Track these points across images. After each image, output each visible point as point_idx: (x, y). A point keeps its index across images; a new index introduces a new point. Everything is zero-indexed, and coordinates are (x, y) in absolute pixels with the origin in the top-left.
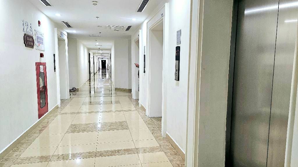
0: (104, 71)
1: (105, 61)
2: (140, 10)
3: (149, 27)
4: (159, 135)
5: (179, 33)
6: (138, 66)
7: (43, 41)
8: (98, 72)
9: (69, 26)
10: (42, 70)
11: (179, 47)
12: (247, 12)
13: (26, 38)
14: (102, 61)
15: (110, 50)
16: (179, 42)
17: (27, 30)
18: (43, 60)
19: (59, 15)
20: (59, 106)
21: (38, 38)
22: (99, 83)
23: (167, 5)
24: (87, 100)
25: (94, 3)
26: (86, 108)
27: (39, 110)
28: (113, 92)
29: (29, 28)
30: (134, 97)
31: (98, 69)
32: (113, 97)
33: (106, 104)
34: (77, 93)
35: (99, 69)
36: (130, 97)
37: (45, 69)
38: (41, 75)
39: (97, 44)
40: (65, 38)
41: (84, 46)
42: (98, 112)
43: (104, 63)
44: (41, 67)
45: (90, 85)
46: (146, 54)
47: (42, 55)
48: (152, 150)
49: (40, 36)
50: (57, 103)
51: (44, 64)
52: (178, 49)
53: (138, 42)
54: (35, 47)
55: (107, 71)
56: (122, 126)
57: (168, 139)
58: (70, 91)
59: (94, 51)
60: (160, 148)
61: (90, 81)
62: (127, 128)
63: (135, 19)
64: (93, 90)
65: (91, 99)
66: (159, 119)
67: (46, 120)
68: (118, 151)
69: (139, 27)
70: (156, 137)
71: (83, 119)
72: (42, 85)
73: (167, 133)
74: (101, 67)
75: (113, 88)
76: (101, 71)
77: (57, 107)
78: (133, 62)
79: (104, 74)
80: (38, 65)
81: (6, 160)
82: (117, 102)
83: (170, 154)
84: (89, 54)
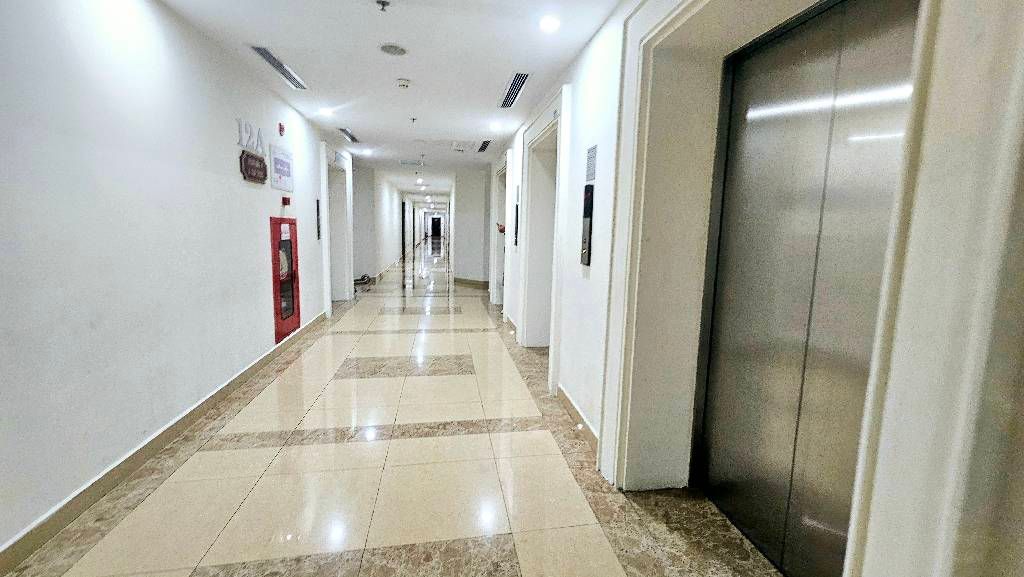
0: (436, 241)
1: (439, 219)
2: (507, 102)
3: (527, 143)
4: (542, 389)
5: (592, 153)
6: (502, 231)
7: (289, 168)
8: (423, 244)
9: (354, 139)
10: (285, 236)
11: (592, 187)
12: (753, 114)
13: (246, 160)
14: (433, 219)
15: (448, 195)
16: (591, 174)
17: (250, 143)
18: (289, 212)
19: (327, 113)
20: (329, 315)
21: (277, 161)
22: (424, 267)
23: (566, 89)
24: (397, 303)
25: (402, 82)
26: (392, 321)
27: (277, 324)
28: (452, 287)
29: (255, 139)
30: (494, 299)
31: (423, 237)
32: (452, 299)
33: (437, 313)
34: (372, 287)
35: (426, 236)
36: (486, 299)
37: (294, 233)
38: (284, 247)
39: (420, 181)
40: (348, 165)
41: (392, 185)
42: (419, 331)
43: (436, 224)
44: (285, 227)
45: (404, 271)
46: (519, 203)
47: (286, 201)
48: (525, 425)
49: (281, 157)
50: (322, 309)
51: (292, 223)
52: (589, 191)
53: (503, 177)
54: (268, 181)
55: (442, 241)
56: (462, 365)
57: (561, 400)
58: (357, 283)
59: (417, 198)
60: (543, 422)
61: (404, 262)
62: (470, 370)
63: (498, 124)
64: (411, 281)
65: (404, 301)
66: (544, 351)
67: (295, 347)
68: (445, 425)
69: (506, 143)
70: (535, 395)
71: (387, 346)
72: (284, 269)
73: (560, 386)
74: (430, 233)
75: (452, 280)
76: (430, 240)
77: (323, 318)
78: (494, 220)
79: (436, 248)
80: (276, 223)
81: (186, 439)
82: (458, 310)
83: (565, 436)
84: (403, 204)
